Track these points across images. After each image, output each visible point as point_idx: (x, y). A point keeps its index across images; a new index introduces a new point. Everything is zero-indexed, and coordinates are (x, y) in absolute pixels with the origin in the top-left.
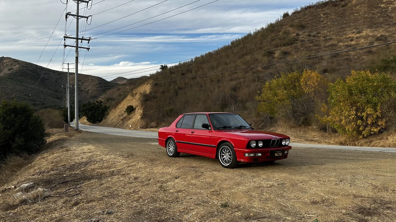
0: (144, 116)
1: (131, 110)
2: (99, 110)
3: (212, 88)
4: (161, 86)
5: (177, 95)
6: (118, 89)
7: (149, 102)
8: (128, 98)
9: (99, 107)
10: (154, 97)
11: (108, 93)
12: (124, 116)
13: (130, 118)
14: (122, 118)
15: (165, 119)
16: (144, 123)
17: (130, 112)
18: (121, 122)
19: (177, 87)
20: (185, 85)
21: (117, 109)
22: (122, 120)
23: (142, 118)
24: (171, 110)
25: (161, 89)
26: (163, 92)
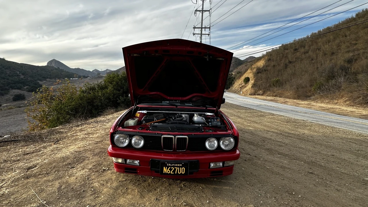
0: (254, 86)
1: (247, 80)
2: (230, 81)
3: (323, 61)
4: (273, 61)
5: (286, 68)
6: (246, 65)
7: (260, 74)
8: (248, 71)
9: (230, 79)
10: (265, 71)
11: (239, 68)
12: (243, 85)
13: (245, 87)
14: (241, 86)
15: (271, 89)
16: (253, 91)
17: (247, 82)
18: (240, 89)
19: (287, 61)
20: (296, 59)
21: (240, 79)
22: (240, 88)
23: (252, 87)
24: (277, 81)
25: (272, 64)
26: (274, 66)
